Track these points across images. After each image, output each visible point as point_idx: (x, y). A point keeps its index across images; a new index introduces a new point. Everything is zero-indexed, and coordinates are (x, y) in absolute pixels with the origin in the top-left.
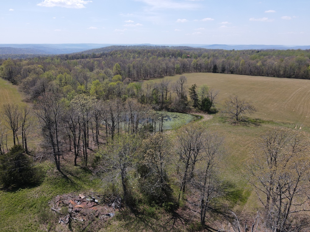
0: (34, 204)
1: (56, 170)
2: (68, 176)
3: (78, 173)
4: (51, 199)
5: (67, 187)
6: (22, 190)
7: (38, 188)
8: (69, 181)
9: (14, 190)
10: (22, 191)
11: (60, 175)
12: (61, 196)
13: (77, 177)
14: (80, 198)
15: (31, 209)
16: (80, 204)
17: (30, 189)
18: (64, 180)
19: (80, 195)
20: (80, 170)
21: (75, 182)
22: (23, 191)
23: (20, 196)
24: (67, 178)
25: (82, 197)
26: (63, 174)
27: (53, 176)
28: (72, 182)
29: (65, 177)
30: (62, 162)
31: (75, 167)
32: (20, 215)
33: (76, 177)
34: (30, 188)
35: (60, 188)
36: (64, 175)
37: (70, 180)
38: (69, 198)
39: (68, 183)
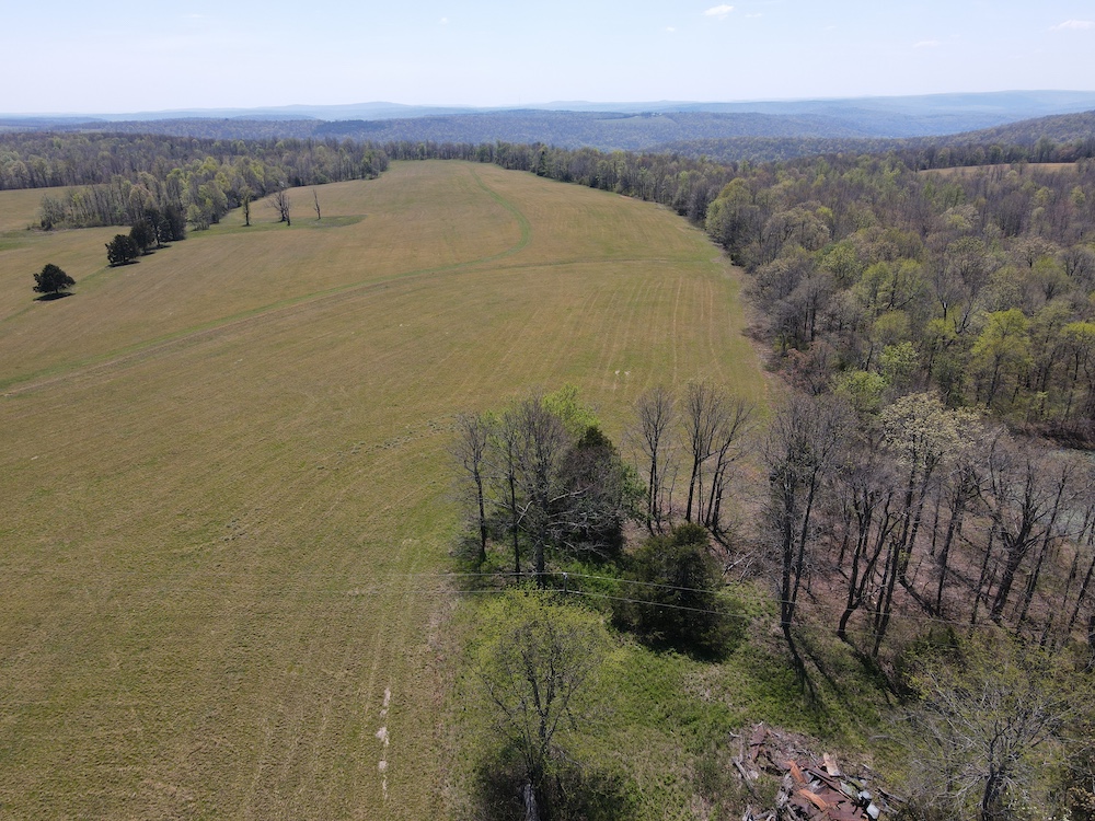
0: (695, 719)
1: (776, 628)
2: (807, 665)
3: (840, 669)
4: (742, 725)
5: (794, 705)
6: (675, 654)
7: (714, 670)
8: (807, 685)
9: (657, 647)
10: (675, 658)
11: (784, 649)
12: (769, 732)
13: (833, 683)
14: (824, 769)
15: (684, 730)
16: (817, 792)
17: (694, 663)
18: (791, 675)
19: (826, 756)
20: (849, 659)
21: (824, 700)
22: (677, 661)
23: (666, 670)
24: (803, 673)
25: (832, 771)
26: (795, 653)
27: (765, 644)
28: (813, 696)
29: (797, 664)
30: (803, 605)
31: (838, 641)
32: (655, 732)
33: (829, 679)
34: (696, 658)
35: (773, 699)
36: (796, 657)
37: (810, 684)
38: (791, 749)
39: (802, 691)
